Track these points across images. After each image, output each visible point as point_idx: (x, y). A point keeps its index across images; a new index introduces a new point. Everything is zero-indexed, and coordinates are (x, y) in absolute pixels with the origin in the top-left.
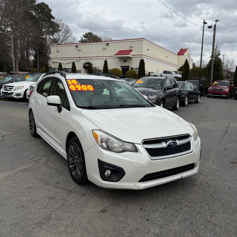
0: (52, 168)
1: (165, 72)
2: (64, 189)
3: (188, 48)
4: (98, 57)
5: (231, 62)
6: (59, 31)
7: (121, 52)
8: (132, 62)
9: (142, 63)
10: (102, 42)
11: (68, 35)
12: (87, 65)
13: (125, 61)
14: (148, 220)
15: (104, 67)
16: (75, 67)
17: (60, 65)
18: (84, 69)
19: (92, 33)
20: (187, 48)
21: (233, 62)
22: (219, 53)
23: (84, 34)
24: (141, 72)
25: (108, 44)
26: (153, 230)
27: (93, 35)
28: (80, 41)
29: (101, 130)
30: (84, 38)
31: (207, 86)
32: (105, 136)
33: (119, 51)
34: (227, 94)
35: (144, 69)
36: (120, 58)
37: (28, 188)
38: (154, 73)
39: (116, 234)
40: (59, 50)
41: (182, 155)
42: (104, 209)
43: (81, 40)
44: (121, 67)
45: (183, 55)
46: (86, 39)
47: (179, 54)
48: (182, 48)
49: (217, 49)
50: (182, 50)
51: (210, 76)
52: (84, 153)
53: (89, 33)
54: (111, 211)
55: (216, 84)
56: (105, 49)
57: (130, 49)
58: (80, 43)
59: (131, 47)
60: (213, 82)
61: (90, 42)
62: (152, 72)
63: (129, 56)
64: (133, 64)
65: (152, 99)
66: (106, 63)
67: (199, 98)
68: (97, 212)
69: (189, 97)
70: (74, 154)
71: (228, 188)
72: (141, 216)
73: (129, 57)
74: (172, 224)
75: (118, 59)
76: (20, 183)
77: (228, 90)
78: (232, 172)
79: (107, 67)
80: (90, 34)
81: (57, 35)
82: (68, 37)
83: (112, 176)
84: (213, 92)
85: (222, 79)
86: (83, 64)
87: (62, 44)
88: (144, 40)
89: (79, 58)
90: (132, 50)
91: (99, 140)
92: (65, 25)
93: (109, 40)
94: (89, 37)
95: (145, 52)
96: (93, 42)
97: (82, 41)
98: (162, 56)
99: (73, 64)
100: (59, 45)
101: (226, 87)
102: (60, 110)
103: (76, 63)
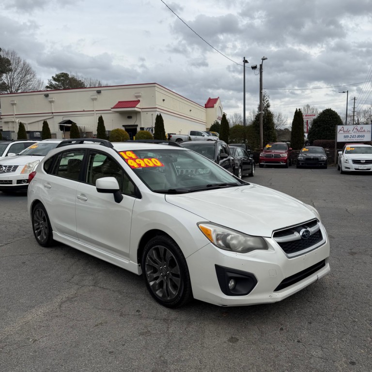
0: (113, 291)
1: (193, 133)
2: (155, 318)
3: (219, 97)
4: (84, 111)
5: (278, 115)
6: (11, 70)
7: (121, 104)
8: (141, 118)
9: (159, 120)
10: (86, 88)
11: (28, 77)
12: (66, 125)
13: (130, 117)
14: (298, 342)
15: (98, 128)
16: (49, 129)
17: (21, 126)
18: (62, 132)
19: (67, 74)
20: (217, 98)
21: (279, 115)
22: (268, 104)
23: (54, 76)
24: (159, 134)
25: (99, 92)
26: (314, 353)
27: (70, 76)
28: (47, 87)
29: (210, 223)
30: (54, 82)
31: (255, 151)
32: (220, 230)
33: (119, 102)
34: (285, 161)
35: (163, 130)
36: (121, 113)
37: (97, 325)
38: (175, 134)
39: (271, 366)
40: (15, 102)
41: (317, 248)
42: (232, 338)
43: (48, 85)
44: (123, 126)
45: (213, 107)
46: (57, 83)
47: (207, 106)
48: (210, 98)
49: (265, 98)
50: (210, 100)
51: (260, 136)
52: (186, 259)
53: (62, 73)
54: (243, 338)
55: (269, 148)
56: (96, 99)
57: (136, 99)
58: (48, 89)
59: (137, 97)
60: (264, 146)
61: (65, 89)
62: (173, 134)
63: (136, 109)
64: (142, 122)
65: (204, 174)
66: (101, 120)
67: (254, 169)
68: (225, 342)
69: (243, 168)
70: (157, 264)
71: (367, 286)
72: (287, 337)
73: (135, 111)
74: (331, 341)
75: (117, 115)
76: (79, 319)
77: (286, 156)
78: (357, 265)
79: (104, 127)
80: (65, 75)
81: (9, 77)
82: (27, 81)
83: (238, 288)
84: (268, 160)
85: (274, 141)
86: (60, 123)
87: (19, 91)
88: (156, 85)
89: (51, 114)
90: (139, 101)
91: (214, 236)
92: (22, 61)
93: (97, 86)
94: (62, 80)
95: (159, 104)
96: (70, 89)
97: (51, 87)
98: (183, 108)
99: (44, 123)
100: (12, 93)
101: (284, 152)
102: (118, 199)
103: (49, 122)
